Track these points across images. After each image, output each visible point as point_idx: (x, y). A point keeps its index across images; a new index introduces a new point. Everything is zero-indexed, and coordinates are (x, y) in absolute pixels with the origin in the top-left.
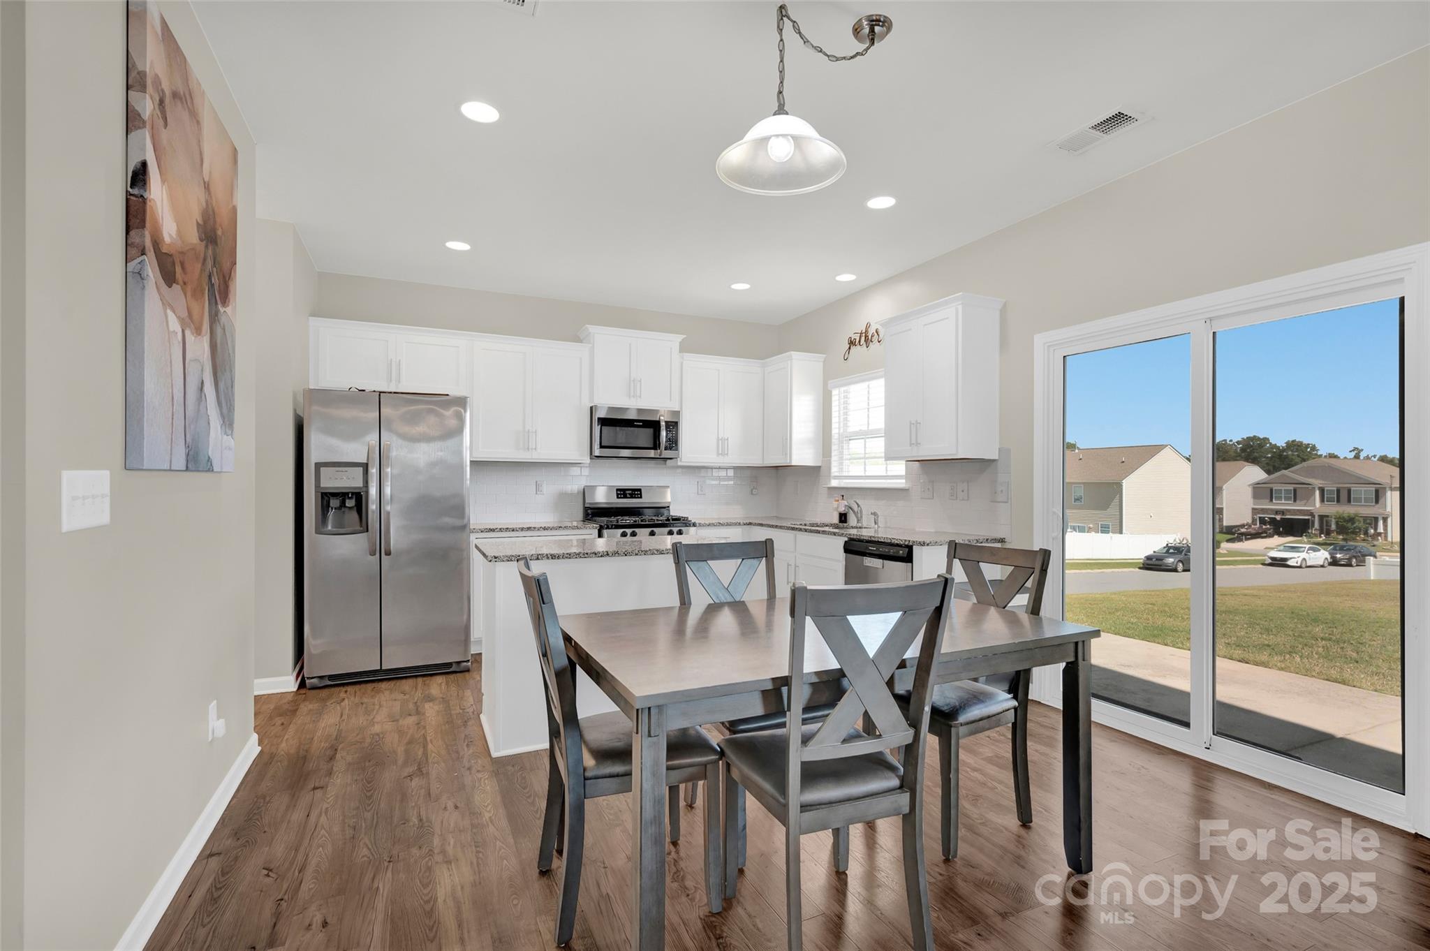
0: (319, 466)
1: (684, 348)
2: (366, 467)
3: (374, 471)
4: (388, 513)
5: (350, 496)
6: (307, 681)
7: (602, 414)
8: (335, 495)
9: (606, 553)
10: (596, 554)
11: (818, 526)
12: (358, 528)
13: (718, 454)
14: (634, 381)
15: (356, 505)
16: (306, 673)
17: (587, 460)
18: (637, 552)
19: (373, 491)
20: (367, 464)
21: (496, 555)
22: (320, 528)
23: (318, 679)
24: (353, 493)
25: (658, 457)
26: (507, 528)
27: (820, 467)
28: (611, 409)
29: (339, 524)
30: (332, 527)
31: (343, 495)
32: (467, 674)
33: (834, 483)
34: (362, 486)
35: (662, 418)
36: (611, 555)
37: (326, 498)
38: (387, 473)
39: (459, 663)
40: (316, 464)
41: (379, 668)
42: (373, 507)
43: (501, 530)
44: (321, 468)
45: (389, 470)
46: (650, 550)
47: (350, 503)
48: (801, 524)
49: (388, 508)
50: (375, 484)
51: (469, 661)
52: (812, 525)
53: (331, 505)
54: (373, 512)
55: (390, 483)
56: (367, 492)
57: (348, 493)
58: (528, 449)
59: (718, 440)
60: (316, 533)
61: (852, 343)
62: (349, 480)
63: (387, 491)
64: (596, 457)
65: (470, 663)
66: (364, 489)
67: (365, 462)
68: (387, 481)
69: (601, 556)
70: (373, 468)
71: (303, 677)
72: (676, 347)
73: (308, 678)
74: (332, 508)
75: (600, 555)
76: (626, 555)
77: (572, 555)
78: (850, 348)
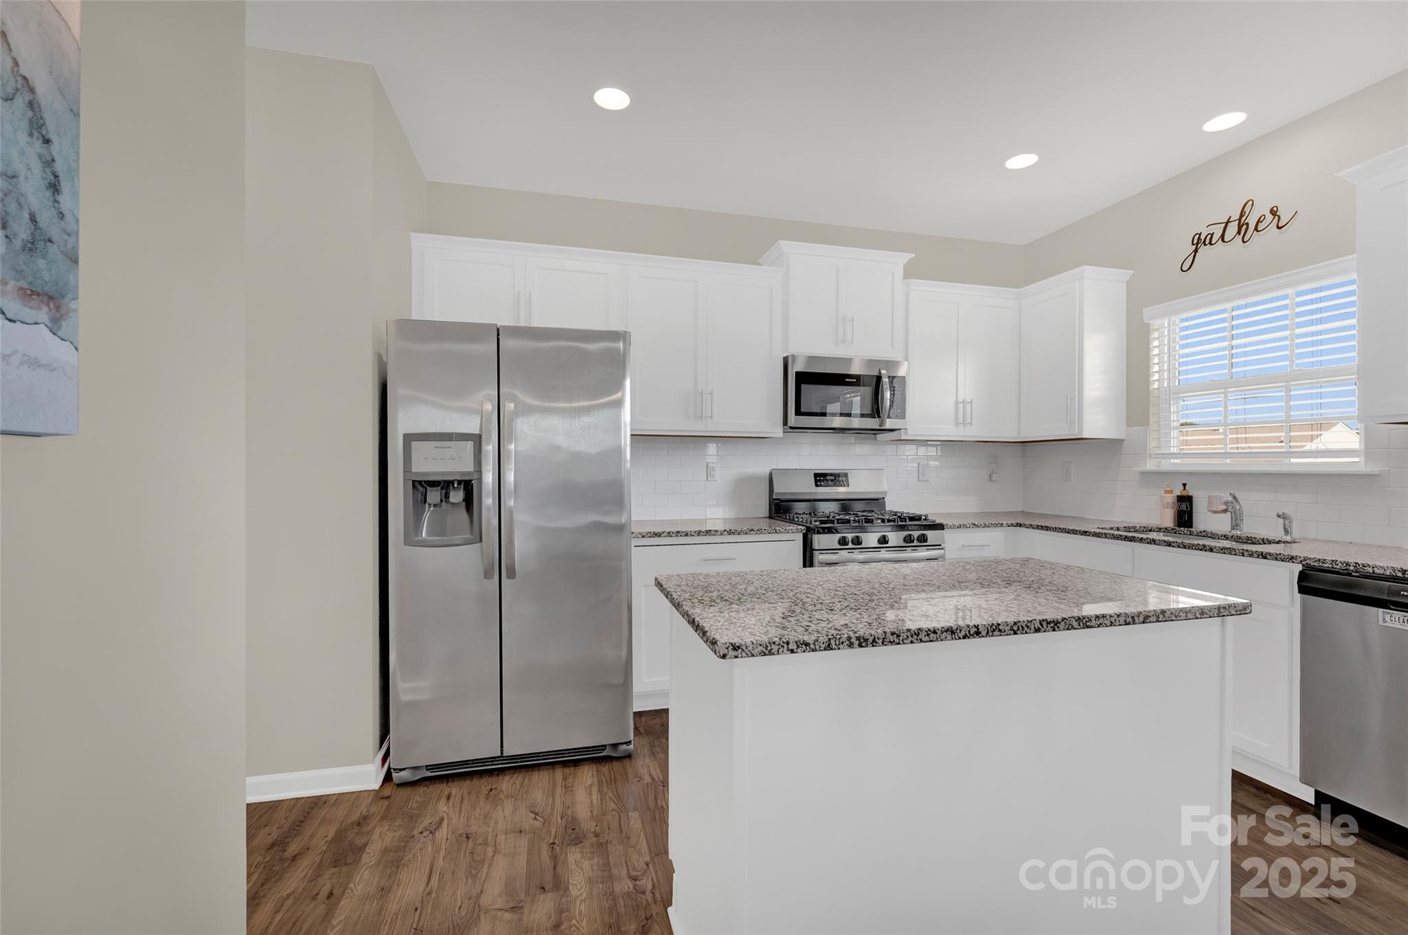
0: (409, 438)
1: (911, 272)
2: (477, 440)
3: (490, 448)
4: (511, 512)
5: (456, 485)
6: (394, 775)
7: (799, 367)
8: (433, 484)
9: (973, 631)
10: (953, 632)
11: (1135, 531)
12: (468, 536)
13: (957, 424)
14: (843, 320)
15: (464, 500)
16: (393, 761)
17: (778, 431)
18: (1037, 625)
19: (489, 478)
20: (480, 436)
21: (736, 641)
22: (411, 539)
23: (411, 771)
24: (460, 482)
25: (878, 427)
26: (678, 532)
27: (1123, 440)
28: (812, 359)
29: (439, 529)
30: (428, 534)
31: (445, 486)
32: (627, 762)
33: (1150, 465)
34: (473, 470)
35: (883, 372)
36: (984, 633)
37: (421, 487)
38: (509, 452)
39: (615, 746)
40: (405, 435)
41: (500, 755)
42: (488, 501)
43: (669, 534)
44: (413, 442)
45: (512, 447)
46: (1064, 619)
47: (457, 496)
48: (1112, 529)
49: (509, 502)
50: (490, 467)
51: (630, 742)
52: (1128, 529)
53: (428, 500)
54: (489, 509)
55: (513, 466)
56: (480, 479)
57: (452, 482)
58: (701, 417)
59: (957, 403)
60: (405, 544)
61: (1199, 242)
62: (454, 462)
63: (510, 477)
64: (791, 428)
65: (631, 746)
66: (475, 476)
67: (478, 432)
68: (509, 463)
69: (964, 637)
70: (488, 444)
71: (389, 768)
72: (900, 273)
73: (394, 769)
74: (430, 505)
75: (963, 633)
76: (1015, 633)
77: (903, 636)
78: (1196, 251)
